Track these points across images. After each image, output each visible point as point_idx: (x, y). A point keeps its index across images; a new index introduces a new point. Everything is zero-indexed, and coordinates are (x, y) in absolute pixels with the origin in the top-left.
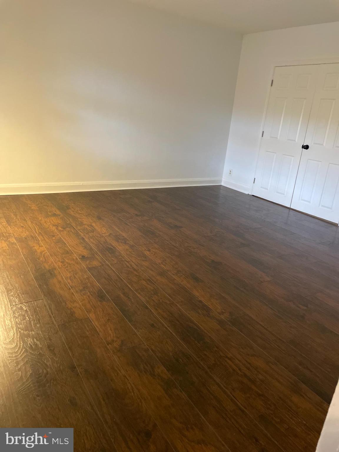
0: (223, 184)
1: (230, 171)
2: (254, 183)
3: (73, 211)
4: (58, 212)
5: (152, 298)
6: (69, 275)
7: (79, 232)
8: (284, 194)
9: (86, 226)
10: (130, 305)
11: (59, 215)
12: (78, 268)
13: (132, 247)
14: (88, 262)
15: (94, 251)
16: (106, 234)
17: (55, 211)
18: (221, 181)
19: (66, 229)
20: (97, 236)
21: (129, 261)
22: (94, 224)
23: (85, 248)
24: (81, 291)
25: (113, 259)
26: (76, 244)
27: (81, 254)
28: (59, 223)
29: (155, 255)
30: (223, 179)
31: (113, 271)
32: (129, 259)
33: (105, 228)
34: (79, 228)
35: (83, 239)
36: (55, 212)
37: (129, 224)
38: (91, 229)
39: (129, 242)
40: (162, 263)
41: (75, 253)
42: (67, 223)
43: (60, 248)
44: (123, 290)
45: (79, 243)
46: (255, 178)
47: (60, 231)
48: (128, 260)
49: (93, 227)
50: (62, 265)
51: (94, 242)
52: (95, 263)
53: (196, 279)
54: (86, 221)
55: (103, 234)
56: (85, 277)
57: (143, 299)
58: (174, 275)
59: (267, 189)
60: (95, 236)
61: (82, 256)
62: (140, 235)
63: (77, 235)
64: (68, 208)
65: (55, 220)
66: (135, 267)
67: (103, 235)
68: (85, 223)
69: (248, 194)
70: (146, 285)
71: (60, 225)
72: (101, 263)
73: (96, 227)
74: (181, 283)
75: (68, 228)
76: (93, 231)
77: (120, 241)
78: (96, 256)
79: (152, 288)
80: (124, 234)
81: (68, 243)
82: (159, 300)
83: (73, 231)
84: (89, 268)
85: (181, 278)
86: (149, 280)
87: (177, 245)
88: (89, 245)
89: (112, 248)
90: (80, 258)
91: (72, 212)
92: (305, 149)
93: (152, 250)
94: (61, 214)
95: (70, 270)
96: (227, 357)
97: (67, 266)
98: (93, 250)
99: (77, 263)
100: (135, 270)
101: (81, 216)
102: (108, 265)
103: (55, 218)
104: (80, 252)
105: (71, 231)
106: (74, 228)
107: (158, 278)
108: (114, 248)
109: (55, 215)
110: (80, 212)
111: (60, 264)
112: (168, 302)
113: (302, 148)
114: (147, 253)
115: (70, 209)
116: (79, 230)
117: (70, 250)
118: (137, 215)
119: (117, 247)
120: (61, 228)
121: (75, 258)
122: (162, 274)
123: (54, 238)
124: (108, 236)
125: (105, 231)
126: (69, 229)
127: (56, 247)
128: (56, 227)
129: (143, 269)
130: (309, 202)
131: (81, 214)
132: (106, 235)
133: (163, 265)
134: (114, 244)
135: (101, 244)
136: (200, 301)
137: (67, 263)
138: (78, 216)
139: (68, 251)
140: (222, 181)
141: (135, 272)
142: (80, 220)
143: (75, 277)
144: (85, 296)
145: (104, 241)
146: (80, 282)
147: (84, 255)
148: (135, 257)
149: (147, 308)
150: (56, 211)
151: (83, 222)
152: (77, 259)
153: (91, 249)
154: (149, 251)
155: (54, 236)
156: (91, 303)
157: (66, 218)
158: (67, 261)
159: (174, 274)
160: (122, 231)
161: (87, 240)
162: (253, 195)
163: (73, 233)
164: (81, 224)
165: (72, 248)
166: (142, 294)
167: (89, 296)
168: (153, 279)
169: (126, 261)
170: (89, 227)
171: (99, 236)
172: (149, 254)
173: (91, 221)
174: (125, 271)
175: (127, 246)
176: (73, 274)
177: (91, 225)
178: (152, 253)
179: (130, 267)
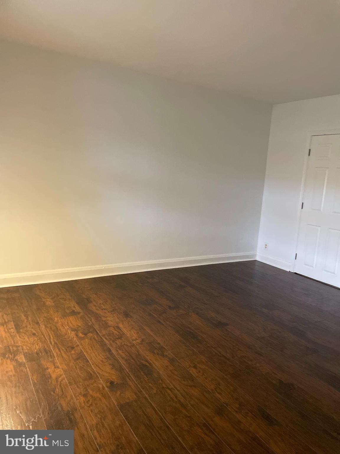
1: (266, 244)
3: (95, 306)
4: (78, 309)
6: (95, 421)
7: (104, 339)
8: (334, 273)
9: (112, 329)
11: (79, 313)
12: (106, 406)
13: (172, 361)
14: (119, 392)
15: (125, 371)
17: (74, 307)
19: (88, 335)
20: (127, 345)
21: (173, 389)
22: (121, 326)
23: (113, 366)
25: (151, 385)
26: (101, 361)
27: (108, 379)
28: (79, 326)
29: (203, 374)
31: (154, 409)
32: (172, 383)
33: (135, 331)
34: (104, 332)
35: (109, 351)
36: (74, 309)
37: (163, 322)
38: (118, 333)
39: (167, 354)
40: (216, 390)
41: (101, 378)
42: (89, 325)
43: (81, 368)
45: (105, 358)
47: (80, 339)
48: (170, 387)
50: (84, 402)
51: (123, 355)
52: (129, 395)
53: (268, 419)
54: (112, 319)
55: (133, 340)
60: (124, 344)
61: (110, 383)
62: (180, 339)
63: (103, 344)
64: (89, 301)
65: (74, 321)
66: (182, 400)
67: (134, 342)
68: (110, 323)
71: (80, 328)
72: (136, 394)
73: (124, 330)
76: (120, 338)
78: (129, 380)
80: (159, 340)
81: (91, 359)
83: (96, 338)
84: (121, 405)
85: (248, 418)
86: (205, 425)
87: (228, 355)
88: (118, 362)
89: (148, 364)
90: (107, 387)
91: (94, 308)
93: (198, 365)
94: (80, 310)
95: (96, 411)
97: (92, 403)
98: (123, 369)
99: (105, 397)
100: (182, 405)
101: (105, 312)
102: (146, 398)
103: (74, 318)
104: (107, 375)
105: (94, 338)
106: (98, 334)
108: (149, 363)
109: (73, 313)
110: (104, 307)
111: (82, 399)
115: (91, 302)
116: (103, 336)
117: (94, 372)
118: (170, 307)
119: (153, 362)
120: (82, 333)
121: (100, 386)
122: (220, 411)
123: (73, 352)
124: (141, 344)
125: (135, 336)
126: (91, 335)
127: (76, 367)
128: (76, 332)
129: (192, 402)
131: (105, 309)
132: (138, 343)
133: (218, 393)
134: (150, 357)
135: (133, 359)
137: (92, 396)
138: (100, 312)
139: (91, 374)
142: (104, 319)
143: (103, 424)
145: (136, 354)
146: (111, 433)
147: (113, 379)
150: (76, 307)
151: (108, 321)
152: (103, 388)
154: (195, 367)
155: (73, 348)
157: (87, 318)
158: (91, 392)
160: (156, 335)
161: (114, 352)
163: (96, 341)
164: (106, 326)
165: (97, 367)
168: (211, 423)
169: (168, 388)
170: (116, 330)
171: (129, 345)
172: (196, 374)
173: (117, 320)
174: (170, 409)
175: (166, 361)
176: (101, 418)
177: (118, 327)
178: (199, 372)
179: (175, 400)
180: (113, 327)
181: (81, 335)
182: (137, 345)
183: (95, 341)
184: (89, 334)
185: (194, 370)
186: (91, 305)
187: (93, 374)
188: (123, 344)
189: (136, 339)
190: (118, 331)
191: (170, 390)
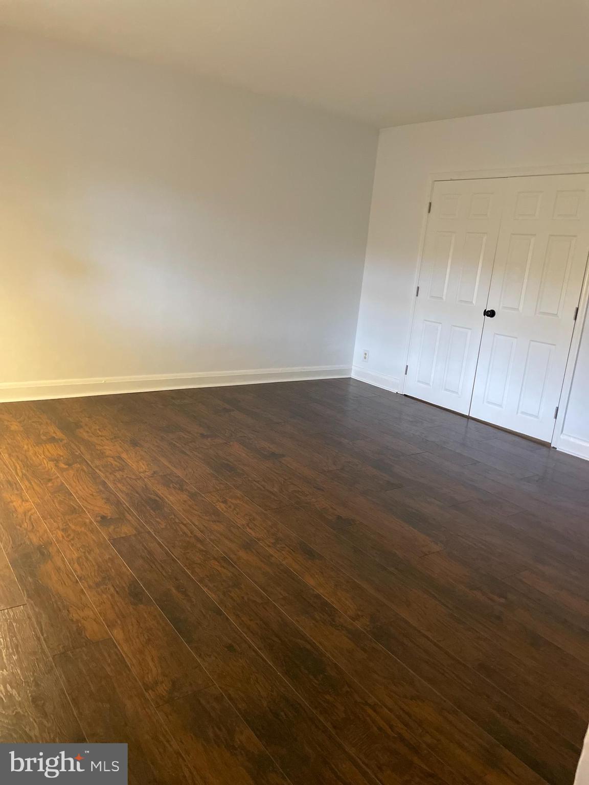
0: (353, 375)
1: (366, 354)
2: (406, 374)
3: (87, 432)
4: (59, 435)
5: (229, 593)
6: (76, 555)
7: (97, 471)
8: (457, 393)
9: (111, 460)
10: (189, 609)
11: (62, 440)
12: (94, 540)
13: (193, 496)
14: (112, 527)
15: (124, 506)
16: (147, 473)
17: (55, 432)
18: (350, 370)
19: (73, 466)
20: (130, 478)
21: (188, 523)
22: (124, 456)
23: (108, 500)
24: (98, 585)
25: (158, 520)
26: (91, 495)
27: (99, 514)
28: (60, 455)
29: (235, 509)
30: (353, 367)
31: (159, 544)
32: (188, 519)
33: (144, 462)
34: (97, 462)
35: (104, 484)
36: (54, 435)
37: (188, 453)
38: (118, 465)
39: (188, 488)
40: (248, 525)
41: (89, 512)
42: (76, 455)
43: (60, 503)
44: (177, 580)
45: (97, 492)
46: (407, 366)
47: (62, 470)
48: (185, 522)
49: (124, 461)
50: (63, 537)
51: (124, 489)
52: (126, 530)
53: (310, 554)
54: (110, 449)
55: (140, 473)
56: (107, 557)
57: (212, 596)
58: (269, 546)
59: (428, 384)
60: (127, 477)
61: (101, 518)
62: (209, 472)
63: (94, 477)
64: (78, 425)
65: (52, 450)
66: (199, 535)
67: (142, 475)
68: (108, 453)
69: (397, 393)
70: (219, 569)
71: (62, 458)
72: (136, 529)
73: (129, 462)
74: (284, 563)
75: (76, 463)
76: (122, 469)
77: (171, 485)
78: (128, 515)
79: (229, 574)
80: (179, 473)
81: (76, 492)
82: (243, 598)
83: (86, 470)
84: (114, 539)
85: (283, 552)
86: (224, 559)
87: (275, 490)
88: (115, 495)
89: (158, 499)
90: (97, 522)
91: (85, 434)
92: (489, 317)
93: (230, 500)
94: (63, 437)
95: (79, 545)
96: (367, 704)
97: (74, 537)
98: (121, 504)
99: (92, 531)
100: (198, 540)
101: (102, 440)
102: (149, 533)
103: (54, 446)
104: (97, 509)
105: (82, 470)
106: (88, 464)
107: (242, 554)
108: (160, 498)
109: (52, 440)
110: (100, 433)
111: (60, 533)
112: (259, 600)
113: (484, 315)
114: (221, 507)
115: (81, 427)
116: (97, 467)
117: (79, 506)
118: (202, 435)
119: (166, 497)
120: (64, 463)
121: (87, 521)
122: (248, 546)
123: (50, 484)
124: (151, 477)
126: (79, 465)
127: (53, 501)
128: (55, 462)
129: (213, 537)
130: (500, 406)
131: (101, 436)
132: (147, 475)
133: (250, 528)
134: (161, 491)
135: (137, 493)
136: (318, 596)
137: (74, 531)
138: (94, 439)
139: (75, 509)
140: (353, 370)
141: (199, 545)
142: (99, 448)
143: (87, 559)
144: (105, 596)
145: (142, 487)
146: (96, 567)
147: (105, 514)
148: (199, 516)
149: (219, 613)
150: (57, 432)
151: (105, 451)
152: (91, 523)
153: (118, 503)
154: (225, 502)
155: (50, 480)
156: (116, 608)
157: (73, 445)
158: (73, 527)
159: (271, 545)
160: (175, 467)
161: (110, 485)
162: (405, 395)
164: (101, 455)
165: (84, 501)
166: (211, 585)
167: (112, 595)
168: (232, 556)
169: (182, 523)
170: (116, 461)
171: (134, 477)
172: (225, 509)
173: (120, 449)
174: (180, 544)
175: (185, 496)
176: (84, 553)
177: (120, 458)
178: (230, 507)
179: (190, 534)
180: (112, 457)
181: (63, 466)
182: (145, 478)
183: (84, 473)
184: (76, 465)
185: (223, 505)
186: (81, 430)
187: (77, 507)
188: (125, 476)
189: (146, 471)
190: (119, 463)
191: (185, 525)
